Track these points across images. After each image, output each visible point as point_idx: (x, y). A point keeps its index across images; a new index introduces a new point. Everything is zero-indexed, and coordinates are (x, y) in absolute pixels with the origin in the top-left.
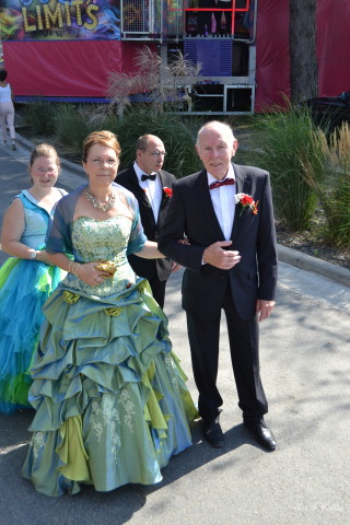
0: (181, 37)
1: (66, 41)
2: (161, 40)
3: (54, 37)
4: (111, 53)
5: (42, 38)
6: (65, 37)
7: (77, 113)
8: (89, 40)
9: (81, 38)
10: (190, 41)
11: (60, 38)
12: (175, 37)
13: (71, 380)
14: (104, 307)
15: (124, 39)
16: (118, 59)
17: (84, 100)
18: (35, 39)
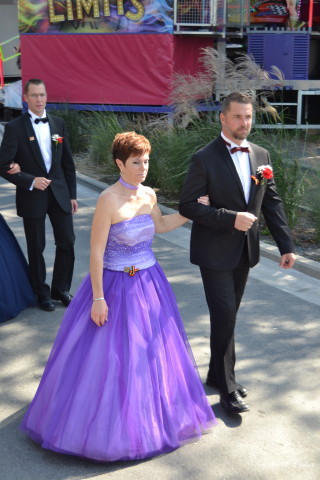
0: (245, 30)
1: (103, 35)
2: (223, 34)
3: (87, 30)
4: (160, 50)
5: (72, 31)
6: (101, 30)
8: (132, 34)
9: (126, 31)
10: (256, 36)
11: (94, 31)
12: (239, 30)
15: (178, 32)
16: (168, 58)
18: (62, 32)
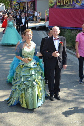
1: (70, 9)
3: (66, 7)
5: (62, 8)
7: (72, 33)
9: (76, 8)
13: (22, 85)
14: (29, 68)
17: (74, 28)
18: (60, 8)
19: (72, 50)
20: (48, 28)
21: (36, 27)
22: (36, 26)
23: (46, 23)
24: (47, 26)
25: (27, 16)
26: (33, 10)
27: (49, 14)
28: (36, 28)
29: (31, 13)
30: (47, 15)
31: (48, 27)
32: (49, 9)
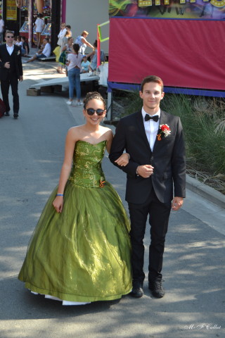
1: (187, 20)
3: (173, 15)
5: (159, 16)
8: (215, 20)
9: (209, 17)
11: (179, 16)
18: (149, 16)
19: (194, 174)
20: (106, 88)
21: (63, 86)
22: (63, 83)
23: (99, 71)
24: (101, 82)
25: (30, 45)
26: (52, 22)
27: (108, 38)
28: (63, 89)
29: (46, 34)
30: (101, 41)
31: (106, 84)
32: (108, 22)
